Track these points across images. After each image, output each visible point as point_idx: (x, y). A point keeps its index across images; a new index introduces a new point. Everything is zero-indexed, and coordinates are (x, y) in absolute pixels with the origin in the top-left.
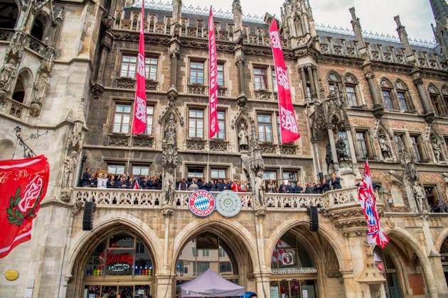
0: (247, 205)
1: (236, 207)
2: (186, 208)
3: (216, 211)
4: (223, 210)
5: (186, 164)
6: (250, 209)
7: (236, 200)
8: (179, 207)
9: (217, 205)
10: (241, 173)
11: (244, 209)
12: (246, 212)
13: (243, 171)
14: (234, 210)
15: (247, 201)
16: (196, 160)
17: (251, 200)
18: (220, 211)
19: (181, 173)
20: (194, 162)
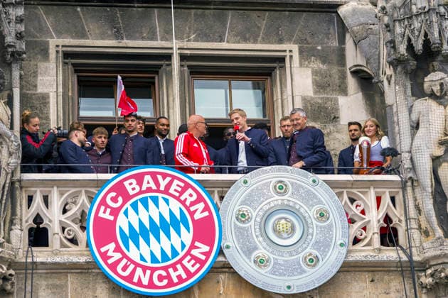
0: (377, 239)
1: (324, 245)
2: (75, 255)
3: (227, 268)
4: (261, 262)
5: (67, 55)
6: (390, 254)
7: (322, 215)
8: (41, 255)
9: (230, 240)
10: (343, 91)
11: (362, 253)
12: (374, 269)
13: (352, 82)
14: (313, 261)
15: (375, 218)
16: (118, 35)
17: (397, 214)
18: (245, 267)
19: (44, 99)
20: (107, 43)
